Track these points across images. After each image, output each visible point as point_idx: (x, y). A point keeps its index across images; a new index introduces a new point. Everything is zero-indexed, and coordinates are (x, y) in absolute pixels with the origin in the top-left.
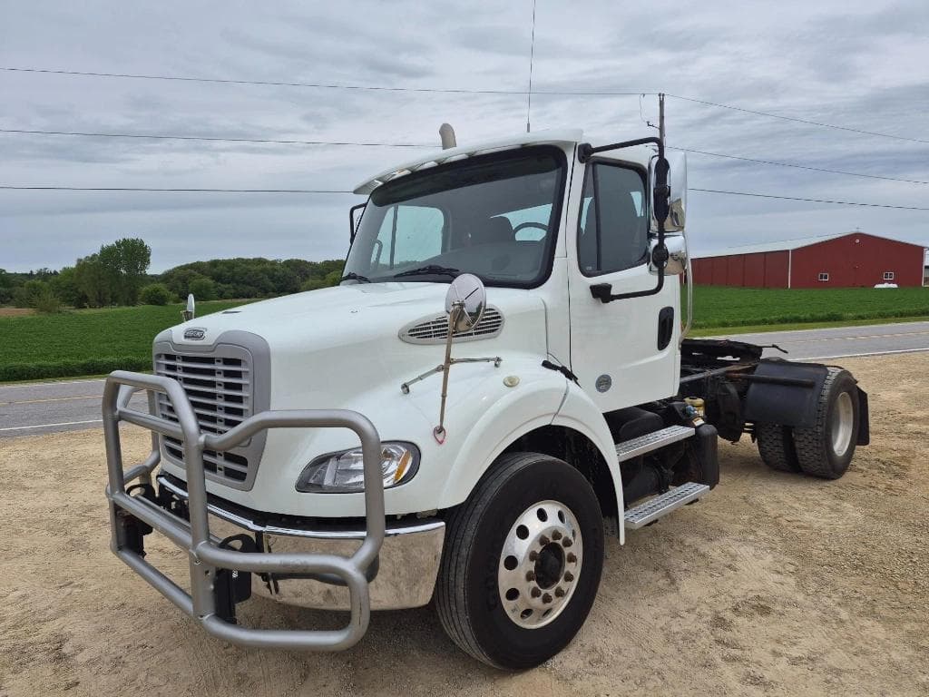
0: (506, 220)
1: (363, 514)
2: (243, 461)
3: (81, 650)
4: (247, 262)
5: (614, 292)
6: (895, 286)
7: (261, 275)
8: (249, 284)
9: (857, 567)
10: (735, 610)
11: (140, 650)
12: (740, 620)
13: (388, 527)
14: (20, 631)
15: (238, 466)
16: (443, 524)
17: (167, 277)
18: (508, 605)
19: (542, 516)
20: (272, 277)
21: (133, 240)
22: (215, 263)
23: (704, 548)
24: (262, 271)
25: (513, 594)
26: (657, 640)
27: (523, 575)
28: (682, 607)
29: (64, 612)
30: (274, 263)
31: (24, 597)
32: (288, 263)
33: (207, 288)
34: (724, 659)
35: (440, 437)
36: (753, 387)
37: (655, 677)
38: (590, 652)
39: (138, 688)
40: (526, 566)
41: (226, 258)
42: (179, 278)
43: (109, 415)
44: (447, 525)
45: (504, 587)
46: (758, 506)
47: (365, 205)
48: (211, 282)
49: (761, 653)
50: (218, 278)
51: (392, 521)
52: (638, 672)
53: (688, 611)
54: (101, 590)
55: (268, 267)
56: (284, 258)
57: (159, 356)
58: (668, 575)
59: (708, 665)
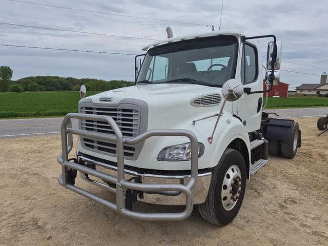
0: (194, 64)
1: (190, 169)
2: (133, 149)
3: (47, 224)
4: (51, 77)
5: (251, 91)
6: (279, 97)
7: (57, 83)
8: (52, 86)
9: (315, 187)
10: (285, 202)
11: (71, 223)
12: (288, 205)
13: (199, 173)
14: (16, 217)
15: (130, 151)
16: (211, 173)
17: (19, 82)
18: (223, 202)
19: (233, 171)
20: (61, 84)
21: (5, 67)
22: (38, 77)
23: (263, 182)
24: (57, 81)
25: (225, 198)
26: (265, 213)
27: (229, 192)
28: (266, 202)
29: (31, 209)
30: (62, 78)
31: (11, 204)
32: (68, 79)
33: (35, 87)
34: (290, 219)
35: (210, 141)
36: (269, 127)
37: (271, 226)
38: (244, 218)
39: (78, 238)
40: (230, 188)
41: (43, 76)
42: (24, 82)
43: (64, 131)
44: (212, 174)
45: (223, 196)
46: (273, 168)
47: (145, 55)
48: (37, 85)
49: (301, 216)
50: (39, 83)
51: (201, 171)
52: (264, 224)
53: (269, 203)
54: (43, 200)
55: (59, 79)
56: (66, 77)
57: (82, 108)
58: (256, 191)
59: (286, 221)
